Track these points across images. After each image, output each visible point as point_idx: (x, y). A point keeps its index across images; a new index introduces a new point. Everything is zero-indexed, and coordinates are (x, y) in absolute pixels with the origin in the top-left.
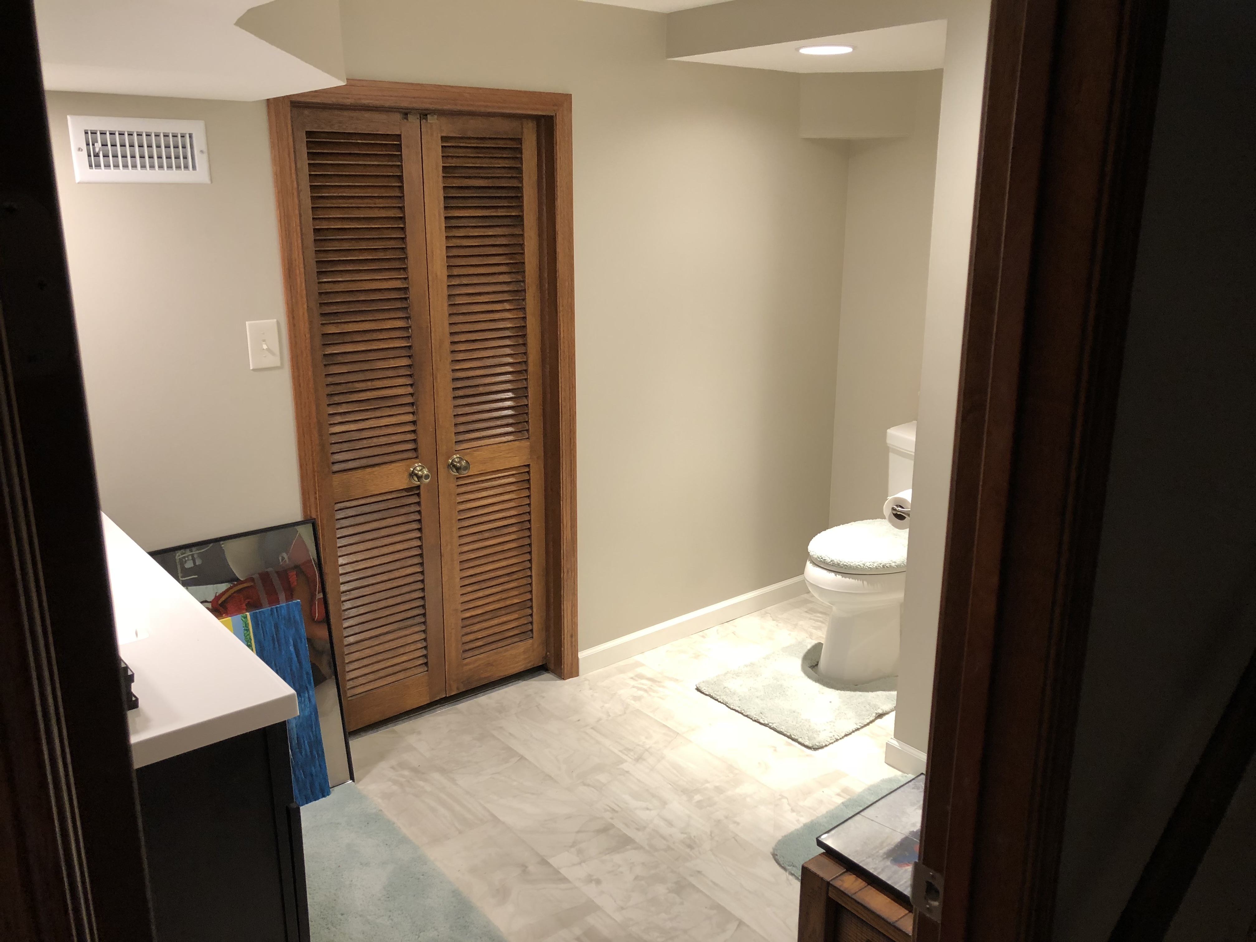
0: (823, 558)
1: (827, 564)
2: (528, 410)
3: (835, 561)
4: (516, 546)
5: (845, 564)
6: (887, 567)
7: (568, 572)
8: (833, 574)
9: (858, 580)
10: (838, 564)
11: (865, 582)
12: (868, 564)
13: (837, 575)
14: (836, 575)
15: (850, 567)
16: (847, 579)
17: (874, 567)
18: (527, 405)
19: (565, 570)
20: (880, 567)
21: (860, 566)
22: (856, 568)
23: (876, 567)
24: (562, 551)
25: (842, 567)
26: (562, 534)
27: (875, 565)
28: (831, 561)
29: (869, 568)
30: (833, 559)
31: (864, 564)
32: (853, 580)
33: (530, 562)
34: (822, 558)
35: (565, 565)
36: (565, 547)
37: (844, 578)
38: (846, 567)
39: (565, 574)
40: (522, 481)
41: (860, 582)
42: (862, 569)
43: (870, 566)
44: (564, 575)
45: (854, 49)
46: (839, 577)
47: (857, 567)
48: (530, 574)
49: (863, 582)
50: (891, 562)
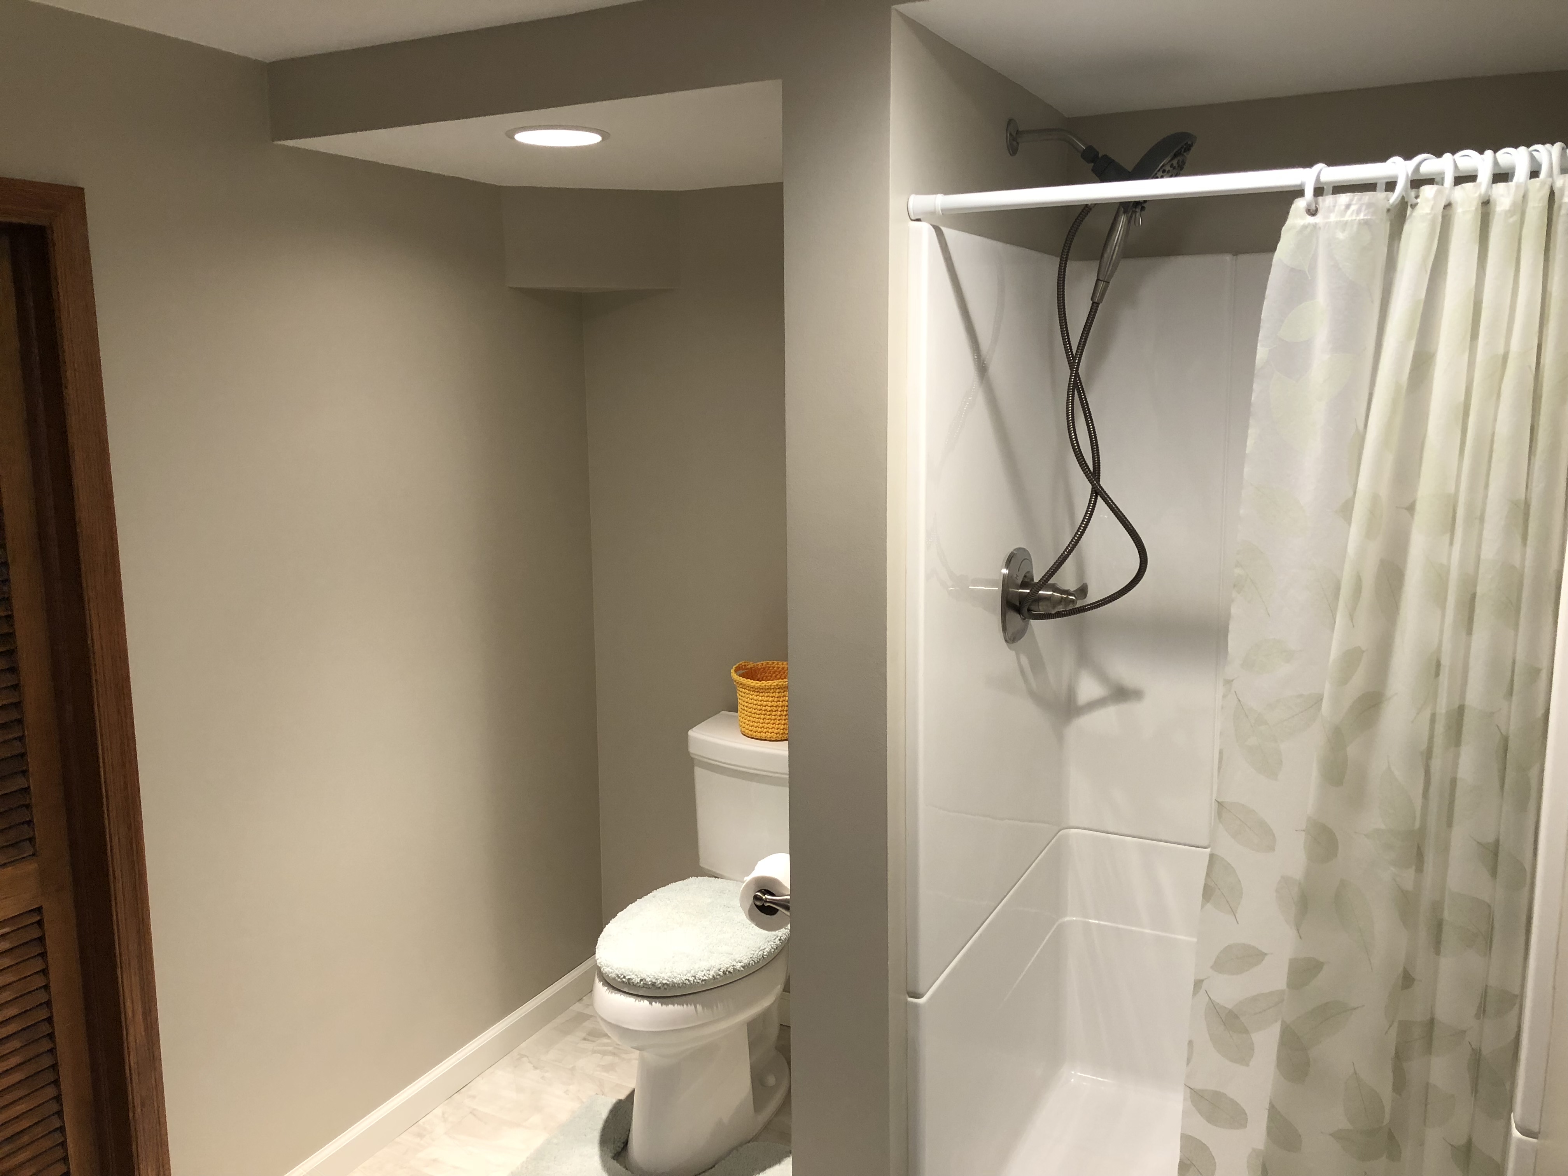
0: (627, 977)
1: (635, 985)
2: (31, 799)
3: (648, 980)
4: (23, 1077)
5: (664, 982)
6: (729, 972)
7: (143, 1105)
8: (646, 1003)
9: (687, 1005)
10: (653, 984)
11: (699, 1007)
12: (700, 975)
13: (653, 1003)
14: (651, 1003)
15: (674, 986)
16: (670, 1006)
17: (711, 977)
18: (27, 790)
19: (137, 1102)
20: (719, 975)
21: (689, 980)
22: (683, 985)
23: (713, 976)
24: (127, 1068)
25: (659, 988)
26: (125, 1033)
27: (712, 973)
28: (641, 980)
29: (703, 980)
30: (644, 976)
31: (695, 977)
32: (679, 1007)
33: (58, 1102)
34: (624, 977)
35: (137, 1093)
36: (133, 1059)
37: (664, 1006)
38: (666, 986)
39: (138, 1110)
40: (23, 944)
41: (691, 1008)
42: (692, 985)
43: (705, 978)
44: (138, 1113)
45: (604, 138)
46: (657, 1005)
47: (683, 983)
48: (58, 1125)
49: (696, 1007)
50: (734, 963)
